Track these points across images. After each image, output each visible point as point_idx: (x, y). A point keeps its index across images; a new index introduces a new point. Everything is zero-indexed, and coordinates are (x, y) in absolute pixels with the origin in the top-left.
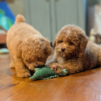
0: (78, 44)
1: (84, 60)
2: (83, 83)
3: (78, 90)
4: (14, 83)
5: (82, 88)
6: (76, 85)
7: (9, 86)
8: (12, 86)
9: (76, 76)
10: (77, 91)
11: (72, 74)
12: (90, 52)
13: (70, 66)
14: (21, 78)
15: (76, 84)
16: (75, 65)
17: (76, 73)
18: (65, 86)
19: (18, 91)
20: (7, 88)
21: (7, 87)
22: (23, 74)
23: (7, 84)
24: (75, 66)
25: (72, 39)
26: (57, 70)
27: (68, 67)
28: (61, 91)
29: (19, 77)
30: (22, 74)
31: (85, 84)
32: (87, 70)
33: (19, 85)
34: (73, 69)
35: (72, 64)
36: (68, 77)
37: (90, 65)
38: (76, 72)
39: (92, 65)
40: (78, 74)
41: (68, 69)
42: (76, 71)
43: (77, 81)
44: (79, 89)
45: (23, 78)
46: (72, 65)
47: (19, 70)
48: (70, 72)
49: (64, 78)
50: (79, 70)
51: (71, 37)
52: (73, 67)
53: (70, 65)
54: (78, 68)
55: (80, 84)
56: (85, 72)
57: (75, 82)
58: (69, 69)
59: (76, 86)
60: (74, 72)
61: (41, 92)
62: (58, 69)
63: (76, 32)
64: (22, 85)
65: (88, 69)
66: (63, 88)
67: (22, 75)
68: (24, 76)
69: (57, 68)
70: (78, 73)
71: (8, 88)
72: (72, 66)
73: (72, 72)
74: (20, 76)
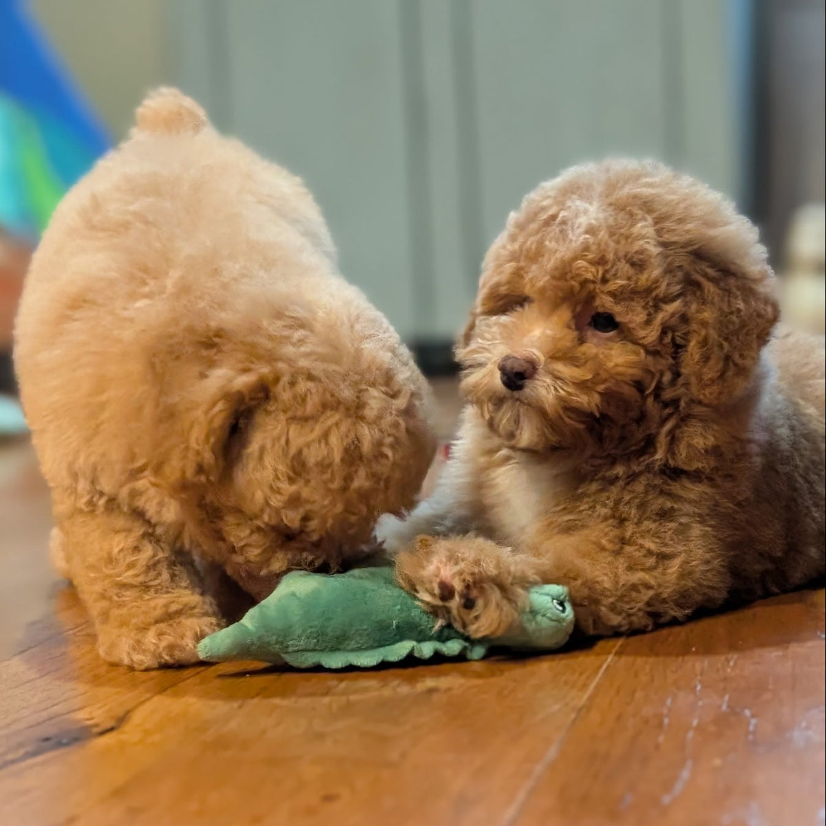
0: (664, 332)
1: (739, 504)
2: (725, 722)
3: (678, 787)
4: (81, 715)
5: (717, 762)
6: (661, 739)
7: (29, 748)
8: (60, 745)
9: (657, 655)
10: (666, 799)
11: (616, 633)
12: (792, 428)
13: (607, 558)
14: (147, 670)
15: (660, 725)
16: (650, 553)
17: (658, 626)
18: (552, 752)
19: (118, 793)
20: (13, 762)
21: (10, 757)
22: (160, 634)
23: (14, 727)
24: (651, 561)
25: (604, 281)
26: (469, 604)
27: (585, 565)
28: (521, 796)
29: (126, 661)
30: (150, 638)
31: (748, 733)
32: (767, 595)
33: (129, 733)
34: (634, 587)
35: (623, 541)
36: (583, 660)
37: (793, 548)
38: (654, 615)
39: (813, 552)
40: (677, 629)
41: (586, 592)
42: (660, 608)
43: (669, 702)
44: (685, 774)
45: (165, 667)
46: (618, 553)
47: (120, 605)
48: (597, 620)
49: (544, 668)
50: (682, 598)
51: (601, 261)
52: (630, 568)
53: (603, 549)
54: (682, 576)
55: (700, 729)
56: (748, 613)
57: (648, 711)
58: (590, 585)
59: (657, 747)
60: (640, 620)
61: (328, 798)
62: (480, 603)
63: (657, 221)
64: (157, 738)
65: (775, 590)
66: (539, 769)
67: (155, 643)
68: (171, 648)
69: (474, 593)
70: (674, 622)
71: (23, 764)
72: (621, 563)
73: (616, 620)
74: (137, 657)
